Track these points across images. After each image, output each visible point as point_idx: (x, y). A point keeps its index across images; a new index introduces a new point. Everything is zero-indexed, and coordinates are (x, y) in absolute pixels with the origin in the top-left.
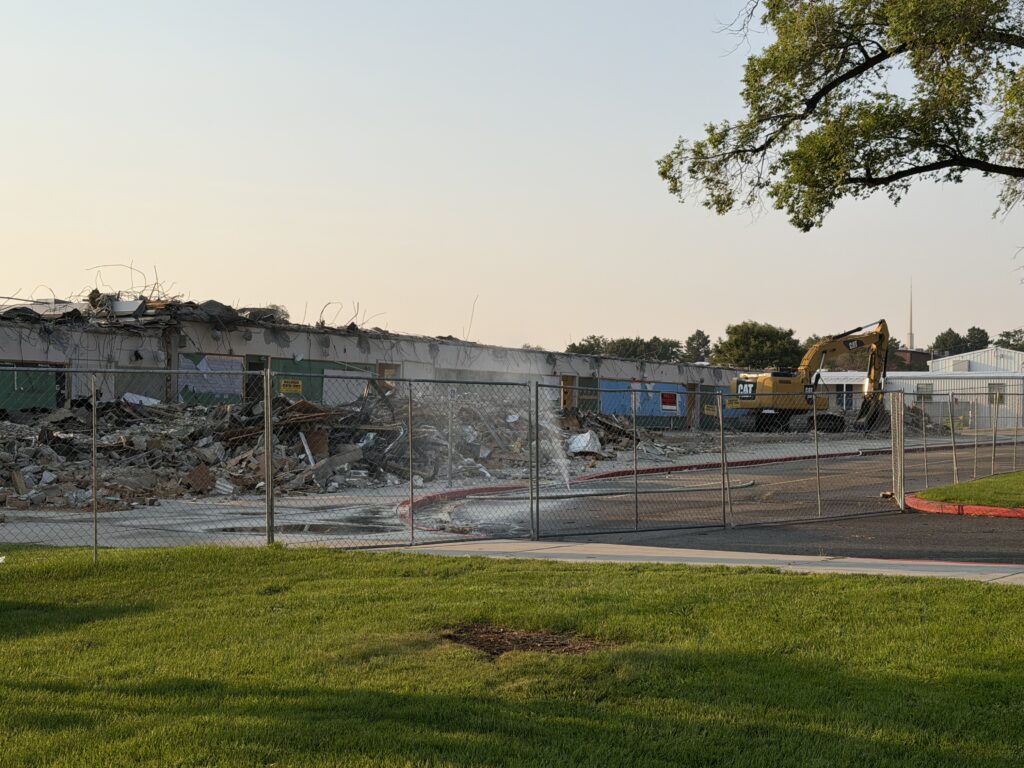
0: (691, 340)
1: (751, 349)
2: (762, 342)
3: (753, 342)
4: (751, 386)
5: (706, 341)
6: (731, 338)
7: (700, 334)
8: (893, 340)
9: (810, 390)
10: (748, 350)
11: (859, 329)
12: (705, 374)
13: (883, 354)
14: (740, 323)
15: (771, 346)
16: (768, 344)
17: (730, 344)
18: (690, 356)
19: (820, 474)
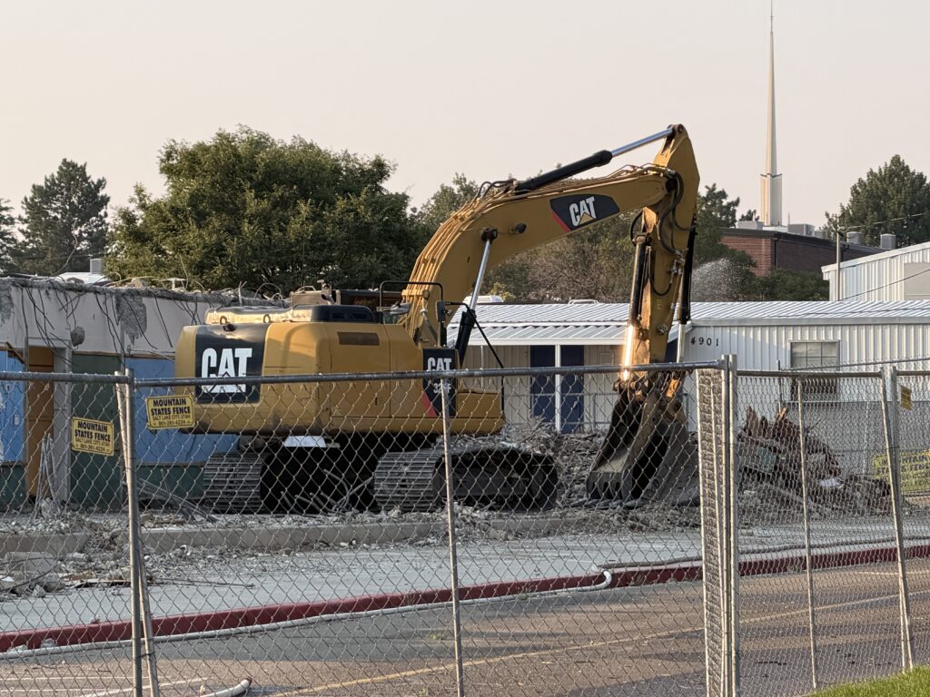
0: (44, 194)
1: (246, 227)
2: (282, 203)
3: (252, 203)
4: (244, 354)
5: (93, 200)
6: (177, 191)
7: (72, 174)
8: (716, 195)
9: (443, 366)
10: (234, 231)
11: (603, 158)
12: (88, 314)
13: (681, 242)
14: (209, 139)
15: (315, 217)
16: (304, 208)
17: (175, 210)
18: (38, 254)
19: (464, 653)
